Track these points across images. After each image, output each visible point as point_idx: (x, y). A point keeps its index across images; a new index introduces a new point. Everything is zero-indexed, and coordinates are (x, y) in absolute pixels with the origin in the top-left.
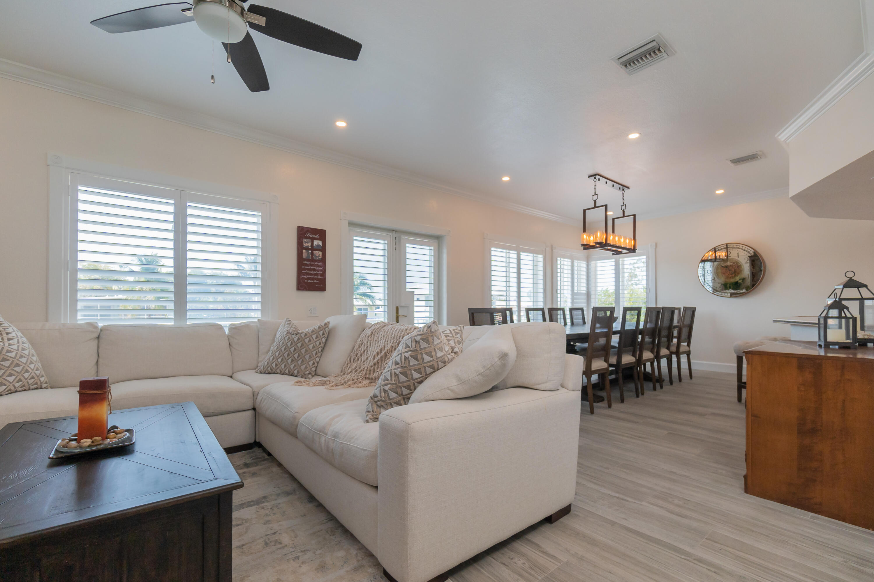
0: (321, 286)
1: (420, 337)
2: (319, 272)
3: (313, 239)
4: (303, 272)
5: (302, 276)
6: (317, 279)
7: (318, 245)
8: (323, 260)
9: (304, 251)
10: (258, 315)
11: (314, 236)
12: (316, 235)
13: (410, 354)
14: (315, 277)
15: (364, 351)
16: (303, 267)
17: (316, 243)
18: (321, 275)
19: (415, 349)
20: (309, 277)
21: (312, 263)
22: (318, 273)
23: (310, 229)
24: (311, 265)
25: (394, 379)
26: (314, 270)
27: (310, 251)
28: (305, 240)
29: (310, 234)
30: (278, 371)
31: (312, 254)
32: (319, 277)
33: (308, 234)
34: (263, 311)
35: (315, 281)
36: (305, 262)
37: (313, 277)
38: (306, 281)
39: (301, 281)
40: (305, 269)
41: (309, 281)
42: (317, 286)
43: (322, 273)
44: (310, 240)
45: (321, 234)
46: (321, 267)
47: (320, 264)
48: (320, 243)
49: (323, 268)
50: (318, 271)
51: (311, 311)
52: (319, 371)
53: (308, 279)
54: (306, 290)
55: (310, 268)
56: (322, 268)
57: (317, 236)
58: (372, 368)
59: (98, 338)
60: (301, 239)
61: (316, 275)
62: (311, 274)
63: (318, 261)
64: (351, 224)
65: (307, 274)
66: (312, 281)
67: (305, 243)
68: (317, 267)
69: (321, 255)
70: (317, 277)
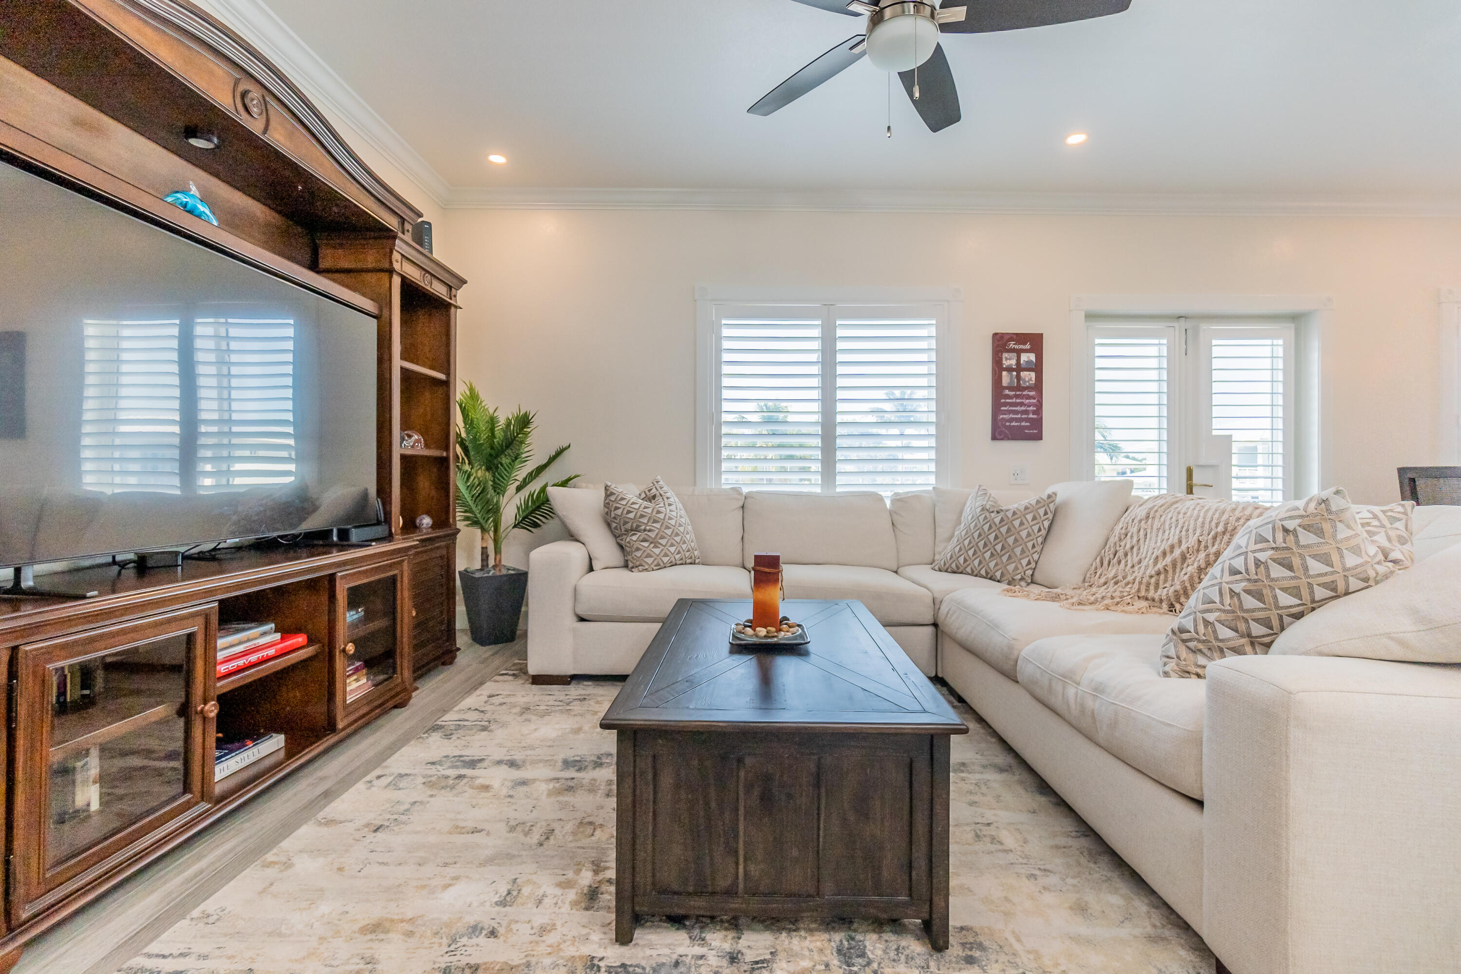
0: (1035, 431)
1: (1298, 521)
2: (1031, 408)
3: (1019, 352)
4: (1003, 408)
5: (1001, 416)
6: (1027, 420)
7: (1029, 362)
8: (1038, 386)
9: (1004, 373)
10: (932, 479)
11: (1021, 347)
12: (1025, 344)
13: (1271, 555)
14: (1023, 416)
15: (1132, 548)
16: (1002, 401)
17: (1024, 357)
18: (1034, 413)
19: (1284, 545)
20: (1013, 416)
21: (1018, 393)
22: (1028, 409)
23: (1014, 336)
24: (1017, 396)
25: (1227, 600)
26: (1022, 404)
27: (1015, 373)
28: (1005, 355)
29: (1014, 344)
30: (969, 570)
31: (1018, 377)
32: (1031, 416)
33: (1012, 345)
34: (937, 474)
35: (1023, 424)
36: (1007, 392)
37: (1019, 416)
38: (1008, 424)
39: (1000, 424)
40: (1005, 404)
41: (1013, 424)
42: (1026, 431)
43: (1035, 409)
44: (1015, 354)
45: (1035, 342)
46: (1035, 399)
47: (1032, 393)
48: (1032, 357)
49: (1038, 401)
50: (1029, 406)
51: (1016, 474)
52: (1038, 577)
53: (1011, 420)
54: (1009, 439)
55: (1015, 402)
56: (1035, 401)
57: (1028, 346)
58: (1153, 580)
59: (743, 507)
60: (1000, 354)
61: (1026, 412)
62: (1016, 412)
63: (1028, 388)
64: (1091, 316)
65: (1010, 412)
66: (1019, 424)
67: (1007, 359)
68: (1027, 399)
69: (1034, 379)
70: (1026, 416)
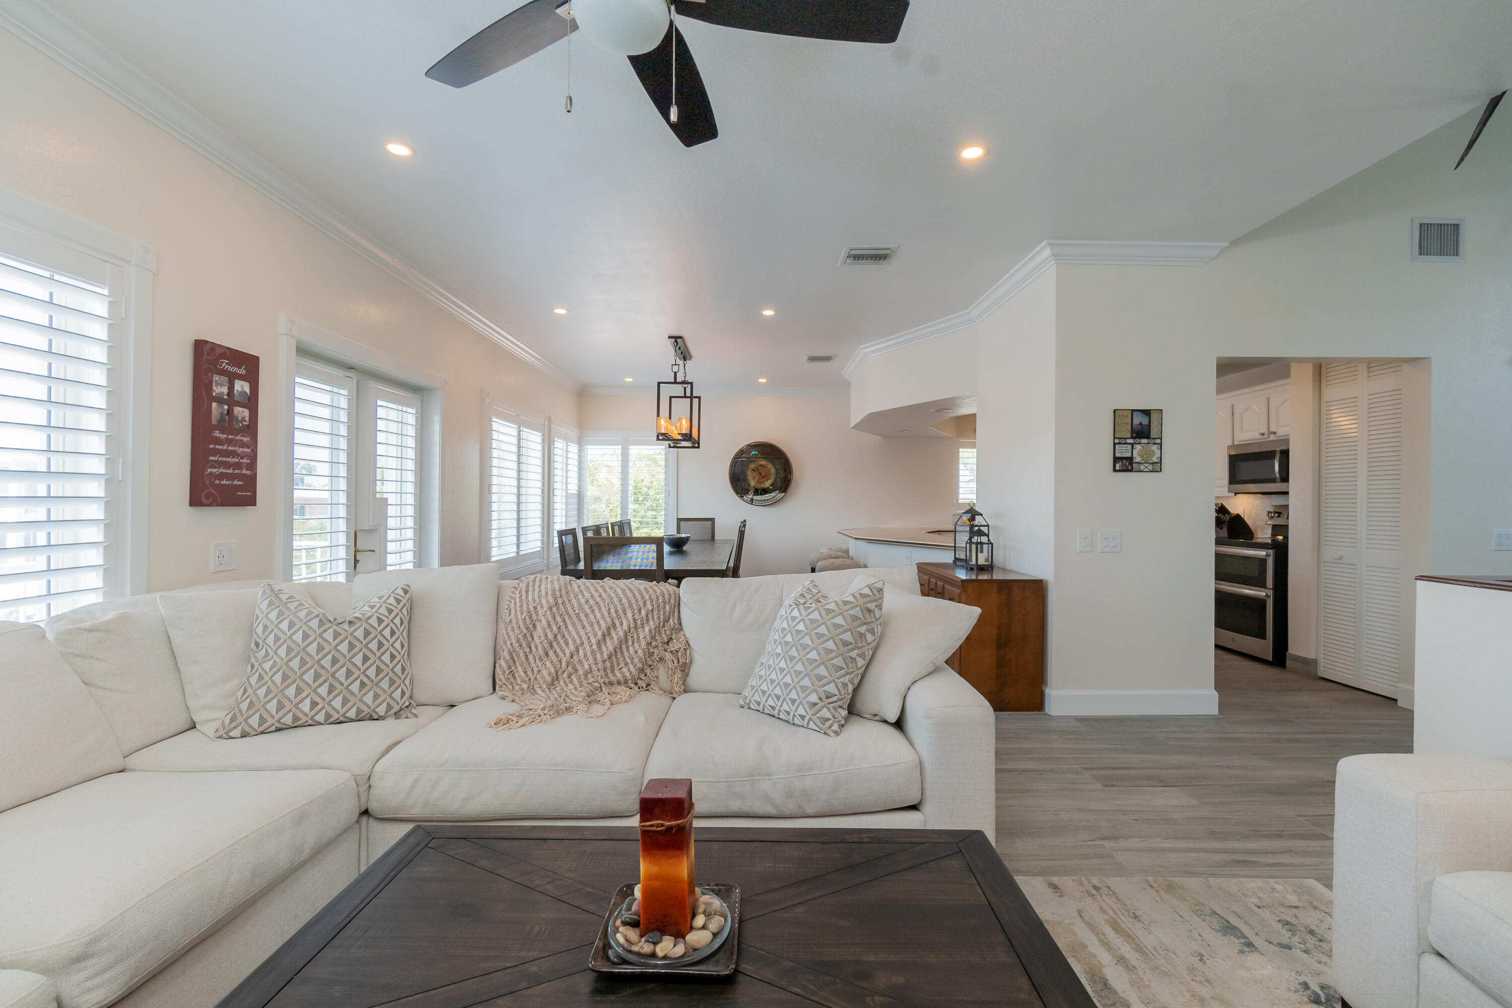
0: (248, 494)
2: (245, 461)
3: (232, 378)
4: (211, 458)
5: (209, 470)
6: (239, 477)
7: (243, 393)
8: (252, 429)
9: (214, 405)
10: (98, 583)
11: (235, 369)
12: (240, 367)
14: (236, 472)
16: (211, 446)
18: (247, 467)
20: (224, 471)
21: (230, 437)
22: (241, 461)
23: (228, 352)
24: (229, 442)
26: (234, 454)
28: (216, 378)
29: (227, 363)
31: (230, 412)
32: (244, 472)
33: (225, 364)
35: (236, 482)
36: (217, 434)
37: (231, 471)
38: (217, 482)
39: (207, 482)
40: (216, 452)
41: (224, 482)
42: (238, 493)
43: (249, 461)
45: (250, 366)
46: (248, 447)
47: (246, 439)
49: (252, 450)
50: (242, 458)
51: (221, 557)
53: (222, 476)
54: (218, 505)
55: (226, 451)
56: (249, 450)
57: (242, 371)
60: (210, 374)
61: (238, 466)
62: (227, 465)
64: (302, 350)
65: (219, 464)
66: (230, 482)
67: (217, 384)
68: (240, 446)
69: (247, 419)
70: (239, 471)
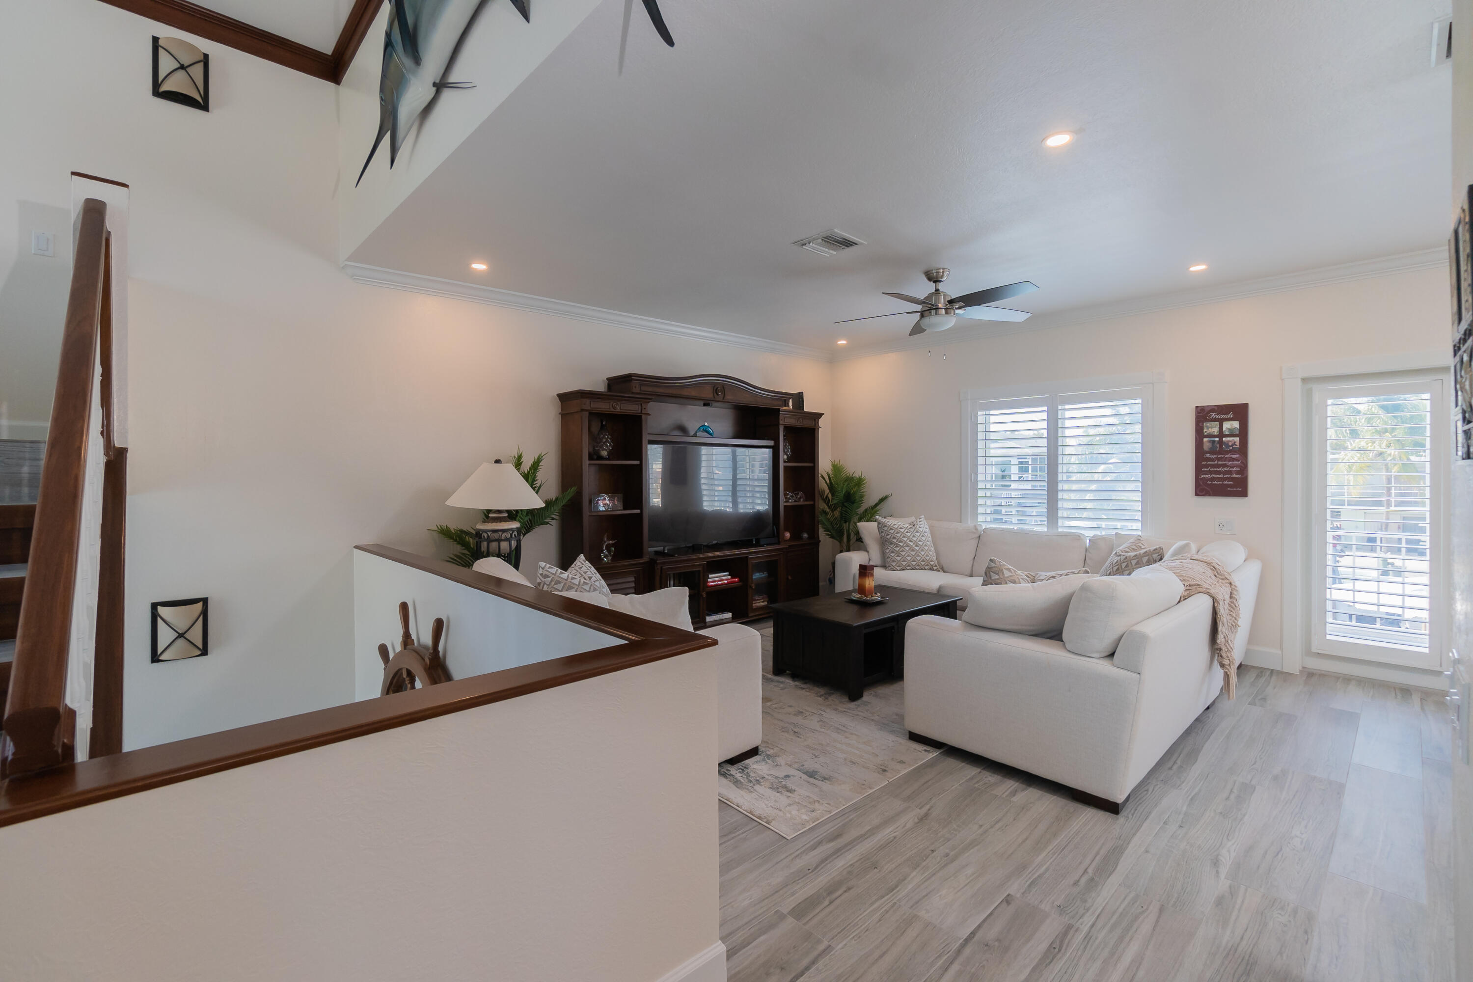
0: (1238, 489)
2: (1234, 469)
3: (1221, 422)
4: (1203, 469)
5: (1202, 476)
6: (1229, 479)
7: (1232, 429)
8: (1243, 449)
9: (1206, 440)
11: (1225, 416)
12: (1229, 414)
14: (1226, 476)
16: (1204, 463)
17: (1227, 425)
18: (1237, 473)
20: (1216, 476)
21: (1220, 456)
22: (1231, 470)
23: (1216, 408)
24: (1218, 459)
26: (1224, 466)
27: (1217, 439)
28: (1208, 424)
29: (1215, 415)
31: (1221, 442)
32: (1234, 476)
33: (1213, 415)
34: (1143, 522)
35: (1226, 482)
36: (1208, 455)
37: (1221, 476)
38: (1209, 482)
39: (1203, 482)
40: (1206, 466)
41: (1215, 482)
42: (1231, 489)
43: (1241, 469)
44: (1218, 423)
45: (1240, 412)
46: (1238, 461)
47: (1236, 456)
48: (1236, 424)
49: (1243, 462)
50: (1233, 467)
51: (1221, 525)
53: (1213, 479)
54: (1210, 495)
55: (1217, 464)
56: (1240, 463)
57: (1231, 415)
60: (1203, 423)
61: (1230, 473)
62: (1219, 473)
63: (1233, 451)
65: (1211, 473)
66: (1221, 483)
67: (1209, 427)
68: (1230, 461)
69: (1238, 443)
70: (1229, 476)
